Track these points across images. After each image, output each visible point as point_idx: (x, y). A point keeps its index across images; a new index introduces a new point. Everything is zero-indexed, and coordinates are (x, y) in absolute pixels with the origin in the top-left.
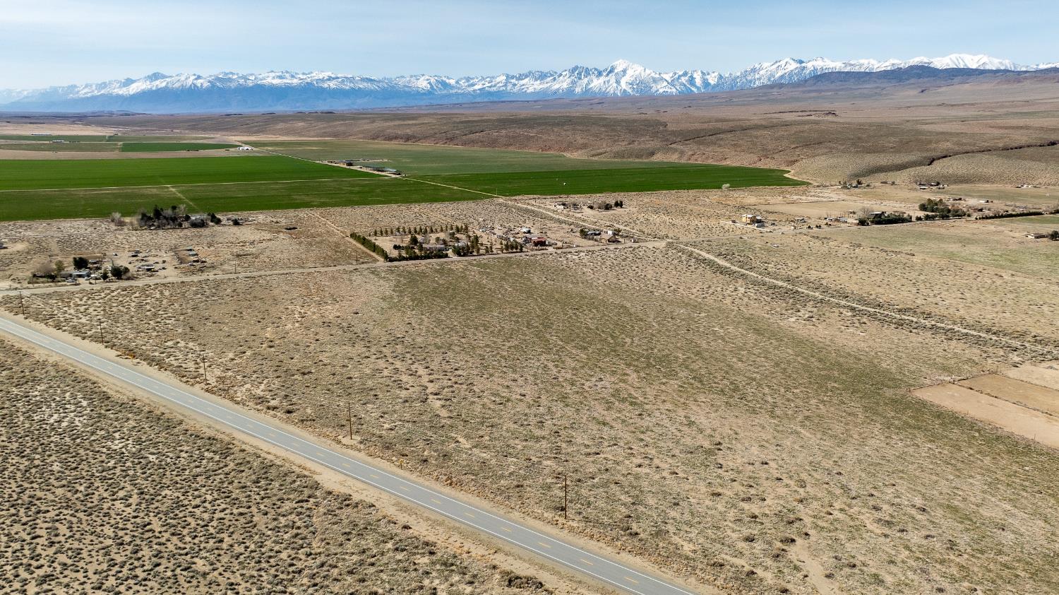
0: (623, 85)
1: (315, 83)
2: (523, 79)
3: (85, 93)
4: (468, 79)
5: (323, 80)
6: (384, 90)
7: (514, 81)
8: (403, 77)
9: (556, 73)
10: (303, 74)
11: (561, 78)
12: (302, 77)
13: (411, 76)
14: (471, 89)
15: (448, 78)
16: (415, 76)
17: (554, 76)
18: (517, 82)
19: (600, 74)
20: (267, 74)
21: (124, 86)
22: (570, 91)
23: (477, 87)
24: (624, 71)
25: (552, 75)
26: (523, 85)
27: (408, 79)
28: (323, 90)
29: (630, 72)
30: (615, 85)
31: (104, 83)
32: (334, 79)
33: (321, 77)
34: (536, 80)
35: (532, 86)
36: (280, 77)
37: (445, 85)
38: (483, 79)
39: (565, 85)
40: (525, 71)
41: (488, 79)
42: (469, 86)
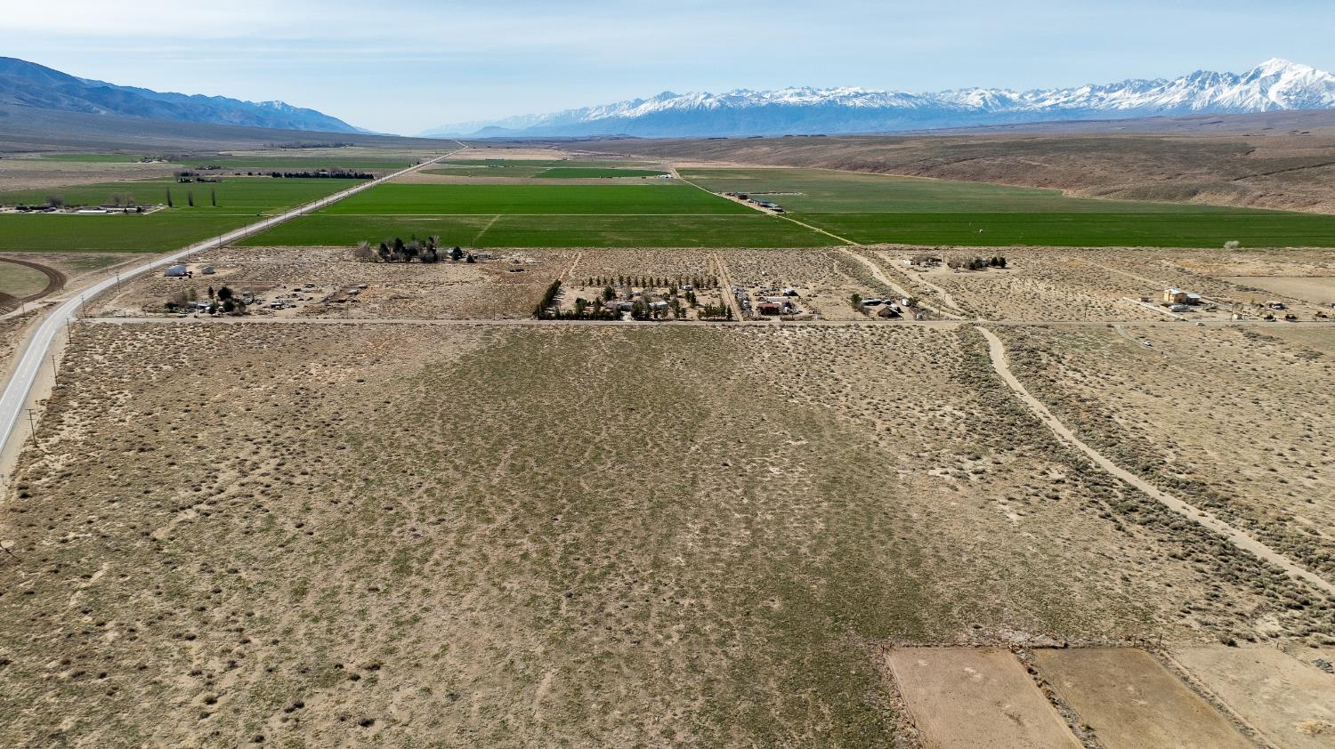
0: (1273, 95)
1: (838, 100)
2: (1115, 91)
3: (595, 116)
4: (1037, 93)
5: (848, 97)
6: (923, 109)
7: (1101, 94)
8: (950, 91)
9: (1166, 81)
10: (827, 90)
11: (1173, 88)
12: (824, 93)
13: (961, 90)
14: (1040, 105)
15: (1010, 91)
16: (966, 90)
17: (1162, 85)
18: (1105, 96)
19: (1235, 80)
20: (785, 91)
21: (633, 108)
22: (1184, 106)
23: (1047, 103)
24: (1277, 76)
25: (1159, 85)
26: (1114, 99)
27: (955, 94)
28: (847, 108)
29: (1286, 77)
30: (1258, 96)
31: (614, 105)
32: (862, 95)
33: (847, 93)
34: (1135, 91)
35: (1128, 101)
36: (799, 94)
37: (1004, 100)
38: (1058, 92)
39: (1177, 99)
40: (1121, 81)
41: (1066, 92)
42: (1037, 101)
